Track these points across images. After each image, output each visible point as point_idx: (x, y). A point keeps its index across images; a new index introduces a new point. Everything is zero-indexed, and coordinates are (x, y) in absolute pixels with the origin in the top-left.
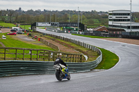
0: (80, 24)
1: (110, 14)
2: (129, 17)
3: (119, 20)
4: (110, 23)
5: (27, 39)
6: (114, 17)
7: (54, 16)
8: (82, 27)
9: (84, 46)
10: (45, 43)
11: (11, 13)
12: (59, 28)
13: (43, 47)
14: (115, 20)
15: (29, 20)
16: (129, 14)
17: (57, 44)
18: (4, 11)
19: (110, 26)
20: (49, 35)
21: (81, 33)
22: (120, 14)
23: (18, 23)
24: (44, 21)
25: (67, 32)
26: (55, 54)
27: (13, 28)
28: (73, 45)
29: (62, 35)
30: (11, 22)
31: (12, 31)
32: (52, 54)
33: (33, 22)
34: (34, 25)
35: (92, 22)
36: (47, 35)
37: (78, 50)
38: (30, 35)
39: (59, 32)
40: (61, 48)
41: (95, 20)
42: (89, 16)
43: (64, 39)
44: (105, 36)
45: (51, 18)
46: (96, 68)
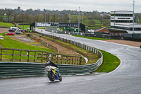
0: (81, 24)
1: (112, 15)
2: (132, 18)
3: (122, 21)
4: (112, 24)
5: (25, 39)
6: (116, 18)
7: (54, 16)
8: (83, 28)
9: (84, 47)
10: (44, 44)
11: (9, 12)
12: (58, 29)
13: (42, 48)
14: (117, 21)
15: (27, 19)
16: (131, 15)
17: (56, 46)
18: (3, 10)
19: (112, 27)
20: (49, 36)
21: (81, 34)
22: (122, 15)
23: (17, 22)
24: (43, 21)
25: (67, 33)
26: (54, 55)
27: (11, 28)
28: (73, 47)
29: (62, 36)
30: (9, 22)
31: (10, 31)
32: (50, 56)
33: (32, 22)
34: (33, 25)
35: (94, 23)
36: (46, 35)
37: (78, 52)
38: (28, 35)
39: (59, 33)
40: (60, 49)
41: (96, 21)
42: (91, 17)
43: (63, 40)
44: (106, 38)
45: (51, 18)
46: (97, 71)
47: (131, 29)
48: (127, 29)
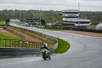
0: (42, 20)
1: (64, 13)
2: (78, 15)
3: (71, 17)
4: (64, 19)
5: (2, 31)
6: (67, 15)
7: (23, 14)
8: (43, 22)
9: (45, 36)
10: (16, 34)
12: (26, 24)
13: (15, 37)
14: (67, 17)
16: (77, 13)
17: (25, 35)
19: (64, 21)
20: (19, 28)
21: (42, 26)
22: (71, 13)
24: (15, 18)
25: (32, 26)
26: (23, 42)
28: (37, 36)
29: (29, 28)
32: (21, 42)
33: (7, 19)
34: (8, 21)
35: (51, 19)
36: (17, 28)
37: (40, 39)
38: (5, 28)
39: (27, 26)
40: (28, 38)
41: (53, 17)
42: (49, 14)
43: (30, 31)
44: (60, 29)
45: (20, 15)
47: (77, 23)
48: (75, 22)
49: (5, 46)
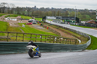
0: (76, 18)
5: (39, 27)
7: (59, 12)
8: (78, 20)
9: (79, 33)
10: (52, 31)
11: (29, 9)
12: (61, 21)
13: (50, 33)
18: (25, 8)
21: (77, 24)
23: (34, 16)
24: (51, 15)
25: (67, 24)
26: (58, 38)
27: (30, 20)
28: (71, 33)
29: (64, 25)
30: (28, 16)
31: (29, 22)
32: (56, 38)
33: (44, 16)
34: (44, 18)
35: (85, 17)
36: (53, 25)
37: (74, 36)
38: (41, 25)
39: (62, 23)
40: (62, 34)
41: (87, 16)
42: (83, 13)
43: (65, 28)
44: (93, 27)
45: (56, 13)
46: (87, 49)
49: (41, 41)
